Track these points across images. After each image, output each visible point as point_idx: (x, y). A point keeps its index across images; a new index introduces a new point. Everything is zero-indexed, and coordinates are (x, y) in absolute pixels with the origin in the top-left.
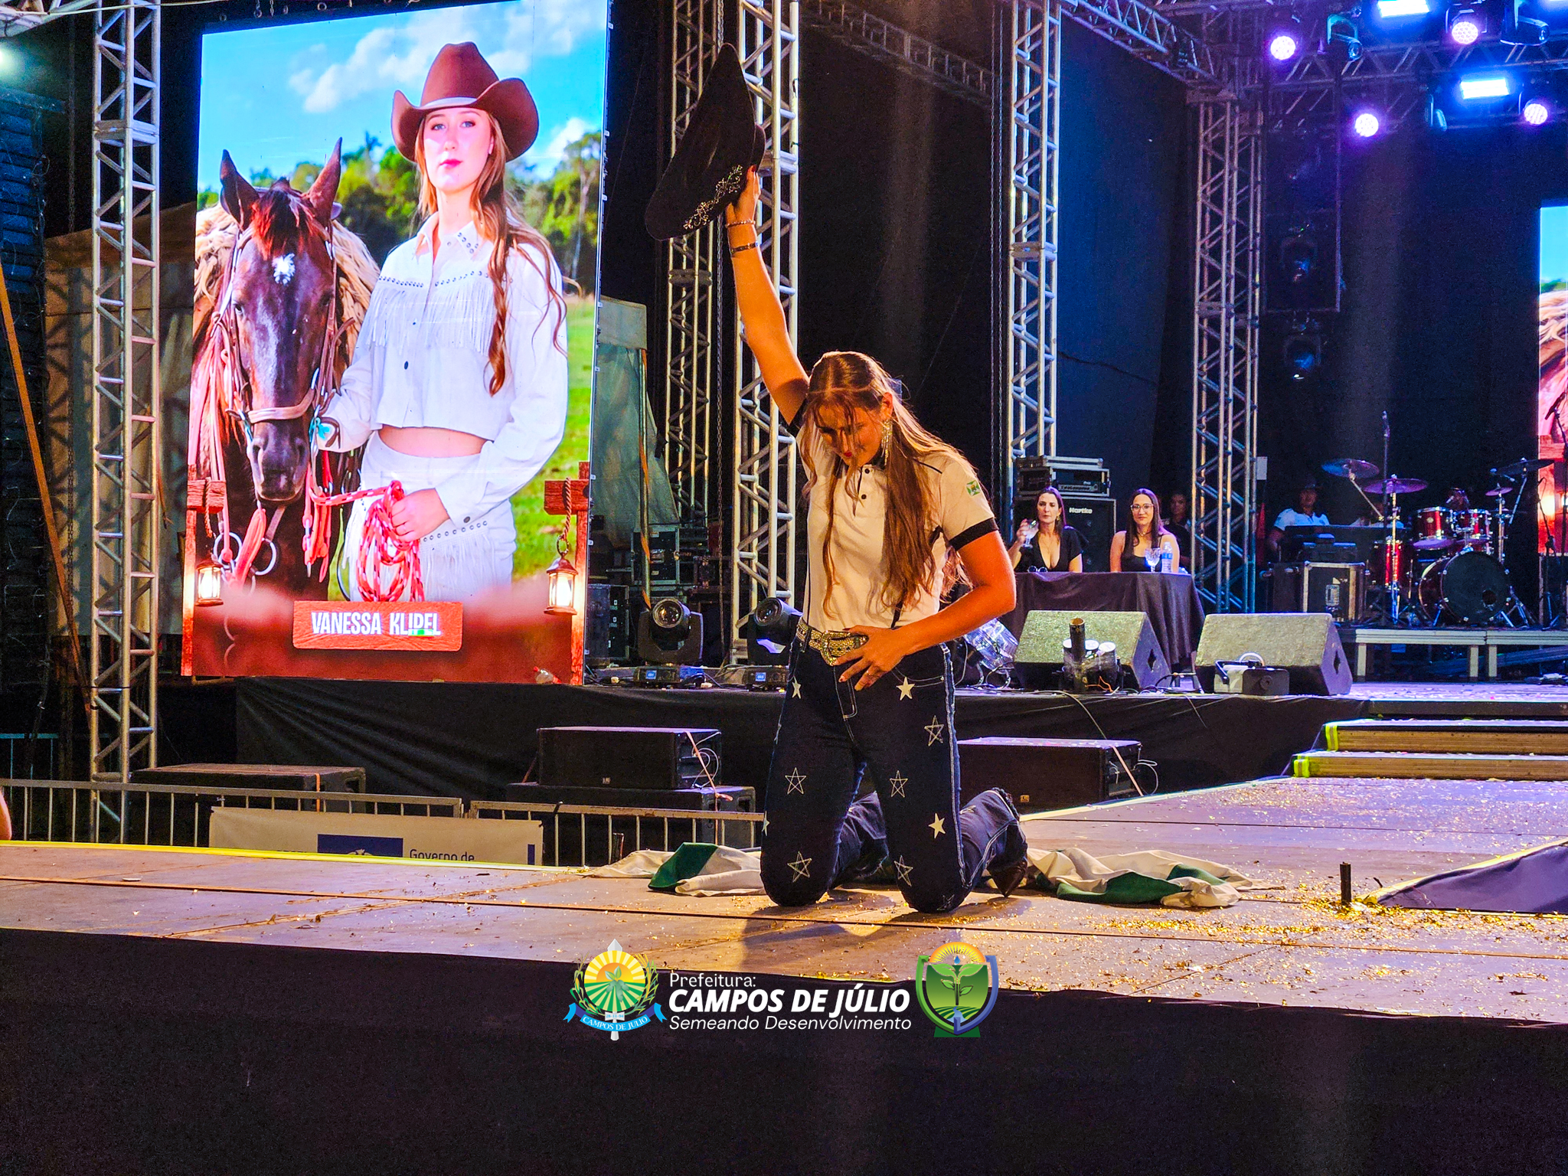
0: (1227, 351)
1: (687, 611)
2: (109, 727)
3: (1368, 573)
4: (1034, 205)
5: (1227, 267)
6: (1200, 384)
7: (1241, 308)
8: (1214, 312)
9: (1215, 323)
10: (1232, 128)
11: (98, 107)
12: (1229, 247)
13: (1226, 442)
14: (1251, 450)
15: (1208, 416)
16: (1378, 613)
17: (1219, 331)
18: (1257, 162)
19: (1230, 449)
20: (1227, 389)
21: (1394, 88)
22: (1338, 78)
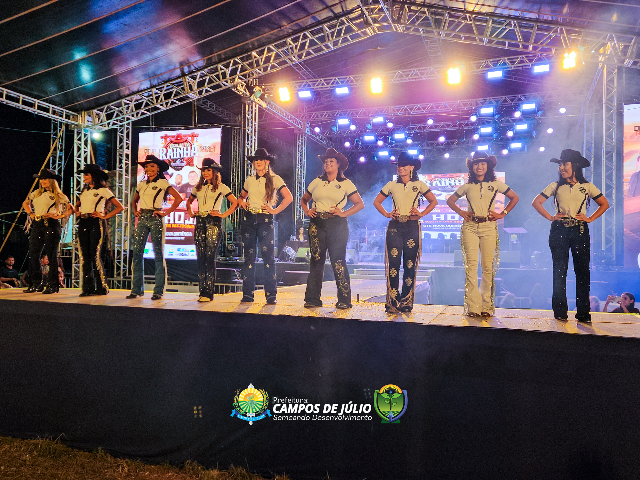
1: (235, 247)
2: (119, 268)
4: (301, 172)
11: (118, 146)
21: (367, 152)
22: (357, 150)
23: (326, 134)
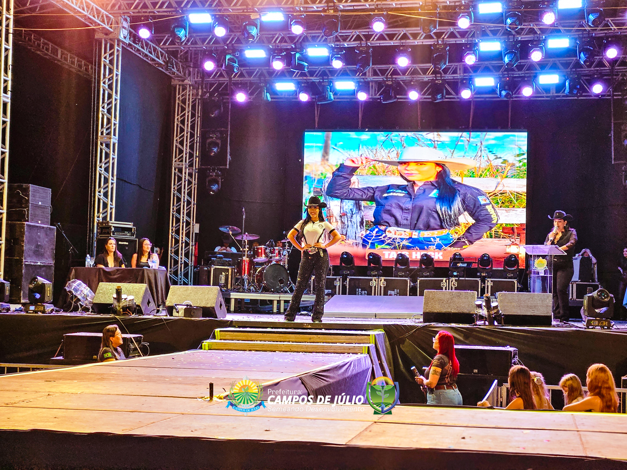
0: (185, 182)
3: (236, 271)
4: (109, 121)
5: (186, 149)
6: (174, 194)
7: (191, 165)
8: (180, 166)
9: (180, 170)
10: (189, 95)
12: (187, 141)
13: (183, 217)
14: (193, 220)
15: (177, 207)
16: (239, 286)
17: (182, 173)
18: (199, 108)
19: (185, 220)
20: (184, 197)
21: (251, 84)
22: (230, 79)
23: (165, 44)
